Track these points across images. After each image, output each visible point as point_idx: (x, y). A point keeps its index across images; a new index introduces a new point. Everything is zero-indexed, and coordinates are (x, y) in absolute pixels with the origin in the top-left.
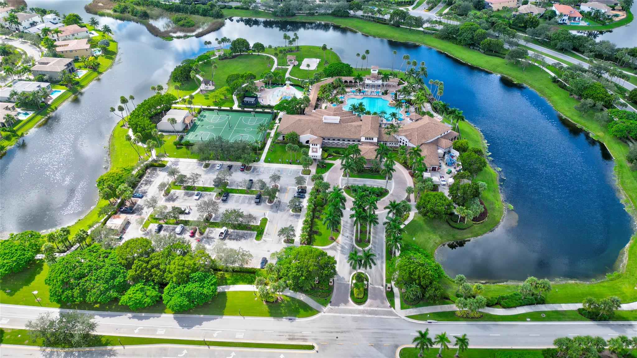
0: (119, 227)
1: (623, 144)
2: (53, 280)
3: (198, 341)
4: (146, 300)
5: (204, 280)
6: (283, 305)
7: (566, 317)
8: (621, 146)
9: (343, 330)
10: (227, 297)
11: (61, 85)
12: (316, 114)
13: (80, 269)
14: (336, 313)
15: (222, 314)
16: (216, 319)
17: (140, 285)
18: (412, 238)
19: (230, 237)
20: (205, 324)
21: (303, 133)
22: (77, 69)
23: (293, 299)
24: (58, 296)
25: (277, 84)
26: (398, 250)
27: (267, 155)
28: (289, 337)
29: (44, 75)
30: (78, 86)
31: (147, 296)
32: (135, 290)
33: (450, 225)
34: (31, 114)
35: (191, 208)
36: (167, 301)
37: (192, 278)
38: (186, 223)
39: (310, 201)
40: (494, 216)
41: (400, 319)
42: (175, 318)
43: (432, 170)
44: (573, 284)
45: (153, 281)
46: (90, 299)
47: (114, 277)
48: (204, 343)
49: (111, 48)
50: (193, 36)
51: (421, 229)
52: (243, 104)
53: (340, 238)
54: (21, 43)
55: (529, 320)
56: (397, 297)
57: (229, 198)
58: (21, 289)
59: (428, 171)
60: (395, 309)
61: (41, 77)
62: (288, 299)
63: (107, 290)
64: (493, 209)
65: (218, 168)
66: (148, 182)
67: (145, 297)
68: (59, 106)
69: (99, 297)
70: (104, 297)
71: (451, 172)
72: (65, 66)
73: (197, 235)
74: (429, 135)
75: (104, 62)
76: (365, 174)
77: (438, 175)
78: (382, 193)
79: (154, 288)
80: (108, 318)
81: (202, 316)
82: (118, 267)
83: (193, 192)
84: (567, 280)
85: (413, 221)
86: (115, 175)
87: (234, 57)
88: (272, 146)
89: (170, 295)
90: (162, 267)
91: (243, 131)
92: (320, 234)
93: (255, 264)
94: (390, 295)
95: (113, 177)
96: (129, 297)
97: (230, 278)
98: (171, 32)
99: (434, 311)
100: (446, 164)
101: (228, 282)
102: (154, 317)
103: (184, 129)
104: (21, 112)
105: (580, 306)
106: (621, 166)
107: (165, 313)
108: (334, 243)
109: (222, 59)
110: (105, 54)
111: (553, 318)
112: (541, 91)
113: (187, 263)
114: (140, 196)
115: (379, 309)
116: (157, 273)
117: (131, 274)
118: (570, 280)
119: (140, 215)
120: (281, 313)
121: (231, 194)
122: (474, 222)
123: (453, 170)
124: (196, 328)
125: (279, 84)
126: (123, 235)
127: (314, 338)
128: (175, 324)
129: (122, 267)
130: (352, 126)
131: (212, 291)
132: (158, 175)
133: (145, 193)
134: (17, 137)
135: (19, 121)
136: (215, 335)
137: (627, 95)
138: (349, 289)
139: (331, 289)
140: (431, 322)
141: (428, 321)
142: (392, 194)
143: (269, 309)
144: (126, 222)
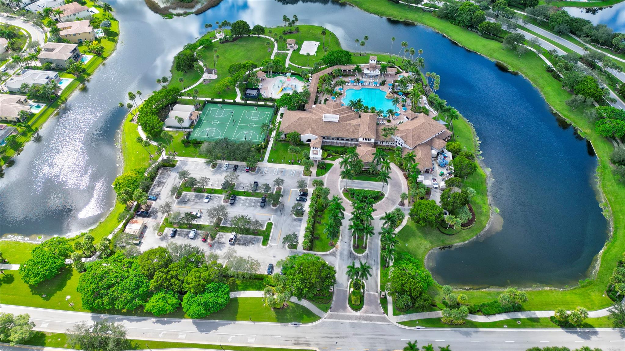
0: (138, 232)
1: (610, 143)
2: (84, 289)
3: (215, 345)
4: (167, 308)
5: (218, 290)
6: (288, 311)
7: (539, 324)
8: (606, 145)
9: (342, 335)
10: (238, 303)
11: (69, 73)
12: (316, 110)
13: (108, 279)
14: (336, 319)
15: (235, 319)
16: (230, 324)
17: (161, 295)
18: (405, 244)
19: (239, 242)
20: (220, 328)
21: (304, 131)
22: (82, 54)
23: (297, 305)
24: (90, 304)
25: (277, 73)
26: (392, 260)
27: (270, 155)
28: (295, 342)
29: (51, 63)
30: (85, 74)
31: (168, 304)
32: (158, 298)
33: (440, 231)
34: (43, 106)
35: (202, 211)
36: (186, 310)
37: (207, 289)
38: (199, 227)
39: (311, 206)
40: (481, 220)
41: (392, 325)
42: (194, 323)
43: (426, 172)
44: (547, 290)
45: (173, 290)
46: (118, 307)
47: (138, 287)
48: (221, 347)
49: (113, 29)
50: (192, 13)
51: (414, 235)
52: (246, 97)
53: (339, 243)
54: (24, 22)
55: (506, 327)
56: (390, 303)
57: (236, 201)
58: (55, 294)
59: (422, 174)
60: (387, 315)
61: (48, 65)
62: (293, 306)
63: (133, 299)
64: (481, 213)
65: (225, 169)
66: (161, 184)
67: (167, 305)
68: (69, 96)
69: (127, 305)
70: (130, 305)
71: (443, 174)
72: (71, 53)
73: (209, 241)
74: (424, 136)
75: (106, 44)
76: (362, 176)
77: (431, 177)
78: (378, 197)
79: (173, 296)
80: (135, 322)
81: (217, 321)
82: (141, 277)
83: (203, 194)
84: (543, 287)
85: (406, 226)
86: (129, 178)
87: (234, 40)
88: (274, 144)
89: (189, 305)
90: (180, 277)
91: (247, 128)
92: (321, 240)
93: (263, 271)
94: (384, 302)
95: (128, 180)
96: (153, 305)
97: (241, 284)
98: (169, 8)
99: (422, 318)
100: (439, 165)
101: (239, 288)
102: (175, 322)
103: (191, 125)
104: (34, 104)
105: (552, 313)
106: (604, 166)
107: (185, 318)
108: (334, 249)
109: (223, 43)
110: (107, 35)
111: (527, 325)
112: (535, 81)
113: (202, 275)
114: (154, 198)
115: (374, 315)
116: (176, 283)
117: (153, 284)
118: (546, 286)
119: (156, 218)
120: (287, 319)
121: (238, 197)
122: (462, 228)
123: (445, 172)
124: (213, 333)
125: (280, 73)
126: (142, 239)
127: (316, 343)
128: (194, 328)
129: (145, 278)
130: (350, 125)
131: (226, 300)
132: (169, 176)
133: (158, 195)
134: (32, 133)
135: (32, 115)
136: (230, 340)
137: (618, 87)
138: (347, 296)
139: (331, 295)
140: (419, 329)
141: (417, 327)
142: (387, 198)
143: (276, 314)
144: (143, 226)
